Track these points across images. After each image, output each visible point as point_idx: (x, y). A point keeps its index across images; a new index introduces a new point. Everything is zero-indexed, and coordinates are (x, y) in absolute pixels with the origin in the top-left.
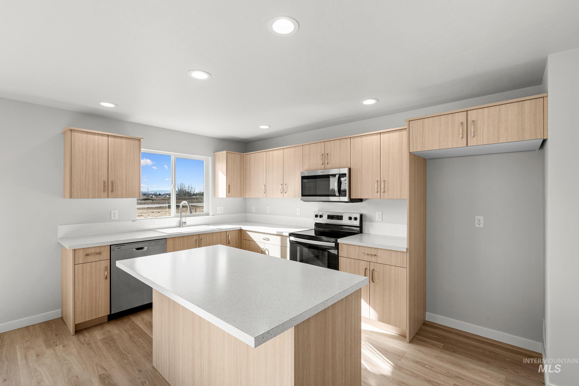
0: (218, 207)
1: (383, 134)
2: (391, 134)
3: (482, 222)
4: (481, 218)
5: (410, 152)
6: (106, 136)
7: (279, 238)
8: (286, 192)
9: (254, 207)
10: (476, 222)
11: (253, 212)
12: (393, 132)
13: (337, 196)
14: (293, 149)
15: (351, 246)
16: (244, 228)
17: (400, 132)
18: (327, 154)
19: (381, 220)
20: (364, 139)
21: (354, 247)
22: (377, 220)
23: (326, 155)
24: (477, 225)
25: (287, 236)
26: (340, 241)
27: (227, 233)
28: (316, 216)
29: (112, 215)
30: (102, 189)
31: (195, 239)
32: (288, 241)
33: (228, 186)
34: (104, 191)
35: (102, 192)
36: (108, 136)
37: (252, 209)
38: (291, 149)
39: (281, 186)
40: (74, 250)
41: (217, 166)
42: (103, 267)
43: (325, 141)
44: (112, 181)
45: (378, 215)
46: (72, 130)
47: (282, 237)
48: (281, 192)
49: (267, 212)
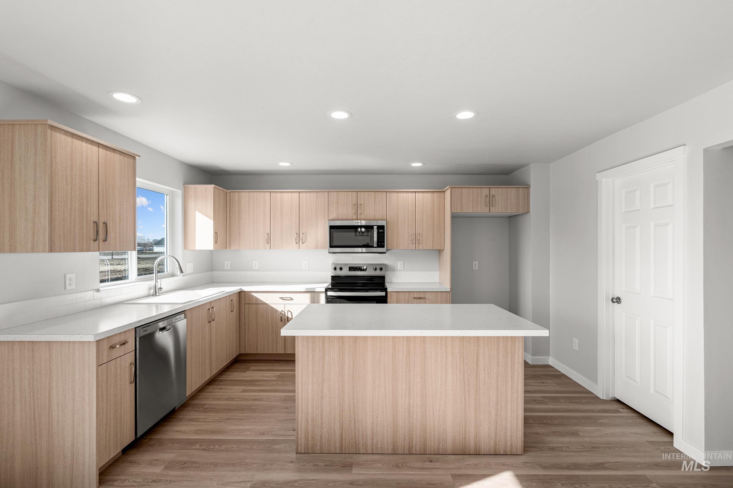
0: (187, 264)
1: (418, 193)
2: (425, 194)
3: (477, 266)
4: (477, 263)
5: (452, 212)
6: (96, 146)
7: (308, 295)
8: (304, 243)
9: (229, 262)
10: (474, 266)
11: (228, 268)
12: (427, 193)
14: (315, 194)
15: (400, 293)
16: (246, 289)
17: (432, 193)
18: (361, 205)
19: (402, 269)
20: (401, 195)
21: (403, 293)
22: (399, 269)
23: (359, 206)
24: (474, 268)
25: (322, 292)
27: (231, 297)
28: (335, 269)
29: (68, 281)
30: (92, 235)
31: (208, 308)
32: (323, 297)
33: (216, 233)
34: (95, 240)
35: (92, 241)
36: (99, 145)
37: (226, 265)
38: (312, 194)
39: (296, 235)
40: (98, 342)
41: (191, 204)
42: (127, 364)
43: (357, 191)
44: (105, 223)
45: (399, 265)
46: (52, 127)
47: (313, 294)
48: (297, 242)
49: (254, 268)
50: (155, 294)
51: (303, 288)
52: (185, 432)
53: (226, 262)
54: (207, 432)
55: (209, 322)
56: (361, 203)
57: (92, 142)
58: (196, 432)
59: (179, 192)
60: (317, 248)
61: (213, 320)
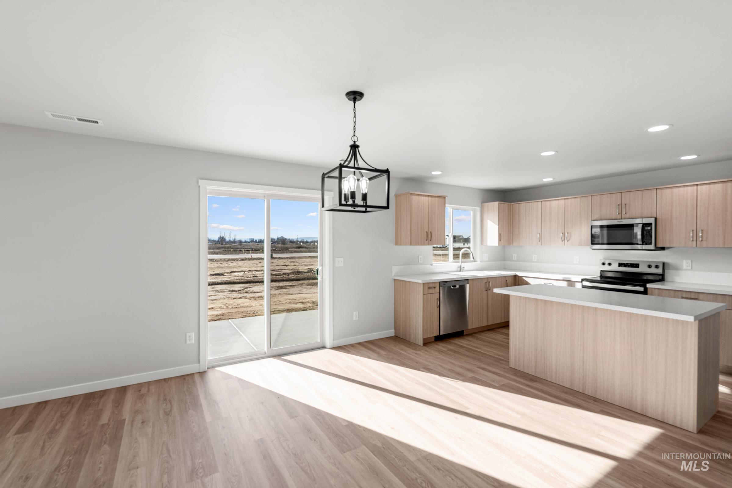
0: (484, 254)
1: (701, 186)
2: (712, 186)
7: (564, 282)
8: (569, 240)
9: (516, 255)
11: (514, 259)
12: (714, 184)
13: (640, 244)
14: (579, 199)
15: (664, 291)
16: (519, 274)
17: (724, 183)
18: (625, 204)
19: (690, 268)
20: (675, 190)
21: (667, 291)
22: (684, 268)
23: (623, 206)
25: (578, 282)
26: (649, 286)
27: (506, 278)
28: (604, 264)
29: (420, 259)
30: (426, 239)
31: (485, 281)
32: (579, 286)
33: (500, 235)
34: (427, 240)
35: (425, 241)
36: (428, 196)
37: (513, 257)
38: (576, 199)
39: (561, 234)
40: (424, 284)
41: (486, 215)
42: (436, 298)
43: (622, 191)
44: (431, 232)
45: (685, 264)
46: (411, 194)
47: (569, 282)
48: (562, 240)
49: (534, 260)
50: (460, 271)
51: (561, 277)
52: (462, 343)
53: (514, 255)
54: (472, 346)
55: (486, 290)
56: (625, 203)
57: (426, 196)
58: (467, 345)
59: (478, 209)
60: (580, 245)
61: (489, 290)
